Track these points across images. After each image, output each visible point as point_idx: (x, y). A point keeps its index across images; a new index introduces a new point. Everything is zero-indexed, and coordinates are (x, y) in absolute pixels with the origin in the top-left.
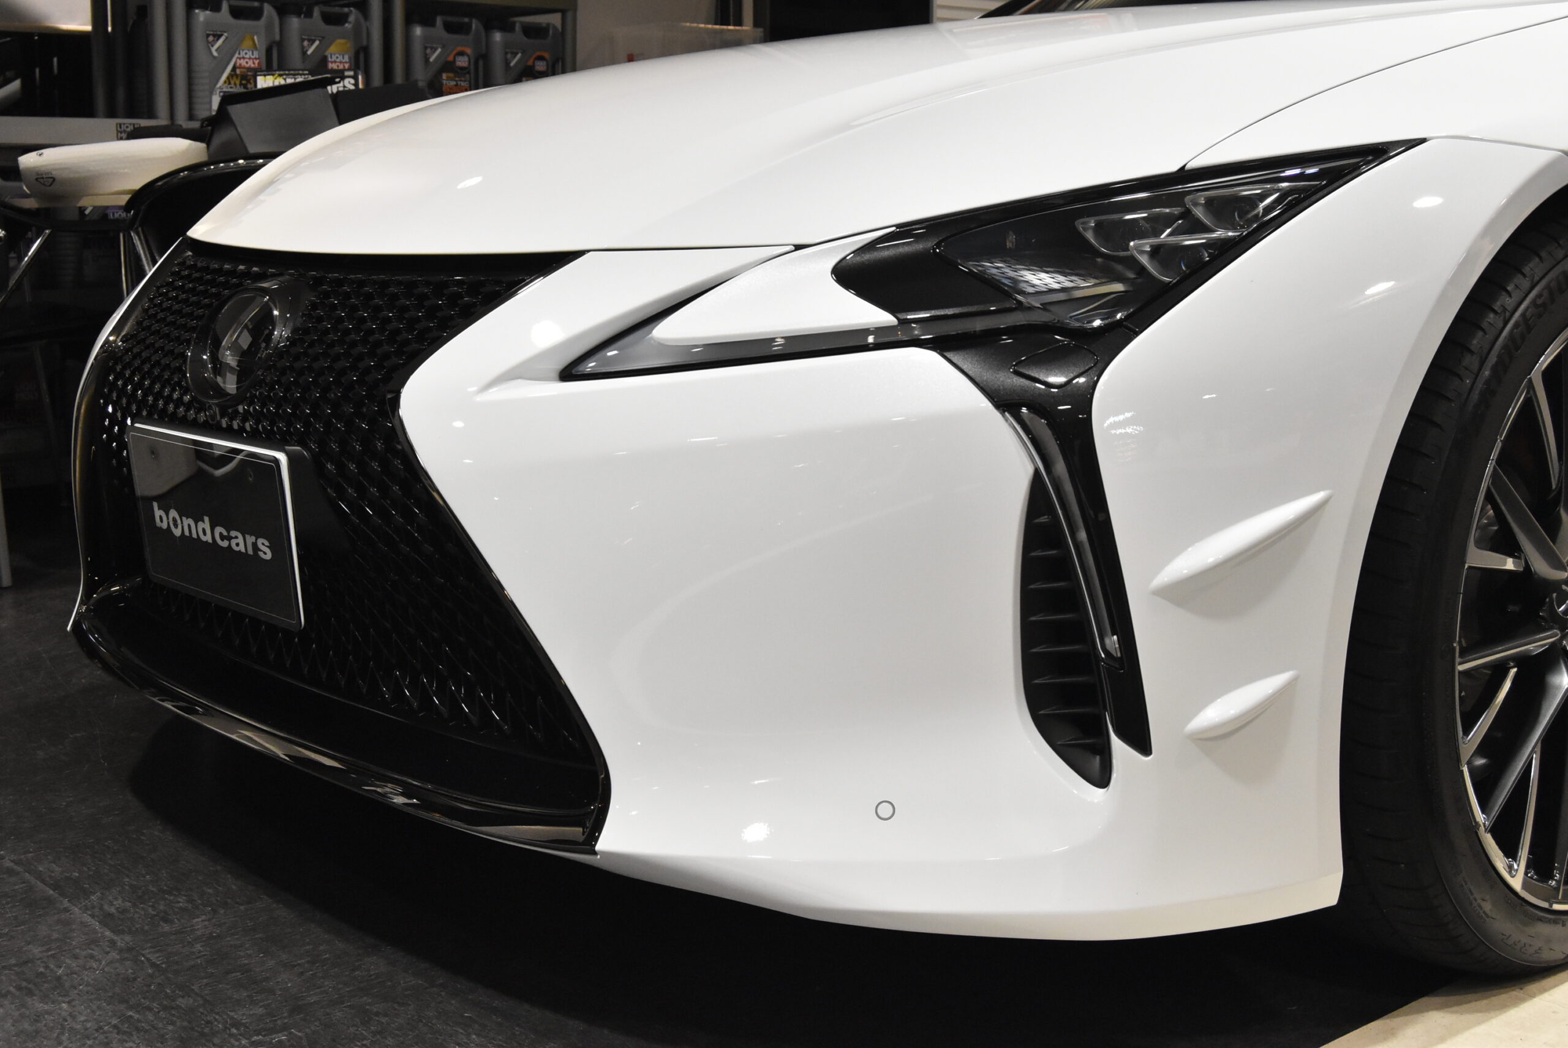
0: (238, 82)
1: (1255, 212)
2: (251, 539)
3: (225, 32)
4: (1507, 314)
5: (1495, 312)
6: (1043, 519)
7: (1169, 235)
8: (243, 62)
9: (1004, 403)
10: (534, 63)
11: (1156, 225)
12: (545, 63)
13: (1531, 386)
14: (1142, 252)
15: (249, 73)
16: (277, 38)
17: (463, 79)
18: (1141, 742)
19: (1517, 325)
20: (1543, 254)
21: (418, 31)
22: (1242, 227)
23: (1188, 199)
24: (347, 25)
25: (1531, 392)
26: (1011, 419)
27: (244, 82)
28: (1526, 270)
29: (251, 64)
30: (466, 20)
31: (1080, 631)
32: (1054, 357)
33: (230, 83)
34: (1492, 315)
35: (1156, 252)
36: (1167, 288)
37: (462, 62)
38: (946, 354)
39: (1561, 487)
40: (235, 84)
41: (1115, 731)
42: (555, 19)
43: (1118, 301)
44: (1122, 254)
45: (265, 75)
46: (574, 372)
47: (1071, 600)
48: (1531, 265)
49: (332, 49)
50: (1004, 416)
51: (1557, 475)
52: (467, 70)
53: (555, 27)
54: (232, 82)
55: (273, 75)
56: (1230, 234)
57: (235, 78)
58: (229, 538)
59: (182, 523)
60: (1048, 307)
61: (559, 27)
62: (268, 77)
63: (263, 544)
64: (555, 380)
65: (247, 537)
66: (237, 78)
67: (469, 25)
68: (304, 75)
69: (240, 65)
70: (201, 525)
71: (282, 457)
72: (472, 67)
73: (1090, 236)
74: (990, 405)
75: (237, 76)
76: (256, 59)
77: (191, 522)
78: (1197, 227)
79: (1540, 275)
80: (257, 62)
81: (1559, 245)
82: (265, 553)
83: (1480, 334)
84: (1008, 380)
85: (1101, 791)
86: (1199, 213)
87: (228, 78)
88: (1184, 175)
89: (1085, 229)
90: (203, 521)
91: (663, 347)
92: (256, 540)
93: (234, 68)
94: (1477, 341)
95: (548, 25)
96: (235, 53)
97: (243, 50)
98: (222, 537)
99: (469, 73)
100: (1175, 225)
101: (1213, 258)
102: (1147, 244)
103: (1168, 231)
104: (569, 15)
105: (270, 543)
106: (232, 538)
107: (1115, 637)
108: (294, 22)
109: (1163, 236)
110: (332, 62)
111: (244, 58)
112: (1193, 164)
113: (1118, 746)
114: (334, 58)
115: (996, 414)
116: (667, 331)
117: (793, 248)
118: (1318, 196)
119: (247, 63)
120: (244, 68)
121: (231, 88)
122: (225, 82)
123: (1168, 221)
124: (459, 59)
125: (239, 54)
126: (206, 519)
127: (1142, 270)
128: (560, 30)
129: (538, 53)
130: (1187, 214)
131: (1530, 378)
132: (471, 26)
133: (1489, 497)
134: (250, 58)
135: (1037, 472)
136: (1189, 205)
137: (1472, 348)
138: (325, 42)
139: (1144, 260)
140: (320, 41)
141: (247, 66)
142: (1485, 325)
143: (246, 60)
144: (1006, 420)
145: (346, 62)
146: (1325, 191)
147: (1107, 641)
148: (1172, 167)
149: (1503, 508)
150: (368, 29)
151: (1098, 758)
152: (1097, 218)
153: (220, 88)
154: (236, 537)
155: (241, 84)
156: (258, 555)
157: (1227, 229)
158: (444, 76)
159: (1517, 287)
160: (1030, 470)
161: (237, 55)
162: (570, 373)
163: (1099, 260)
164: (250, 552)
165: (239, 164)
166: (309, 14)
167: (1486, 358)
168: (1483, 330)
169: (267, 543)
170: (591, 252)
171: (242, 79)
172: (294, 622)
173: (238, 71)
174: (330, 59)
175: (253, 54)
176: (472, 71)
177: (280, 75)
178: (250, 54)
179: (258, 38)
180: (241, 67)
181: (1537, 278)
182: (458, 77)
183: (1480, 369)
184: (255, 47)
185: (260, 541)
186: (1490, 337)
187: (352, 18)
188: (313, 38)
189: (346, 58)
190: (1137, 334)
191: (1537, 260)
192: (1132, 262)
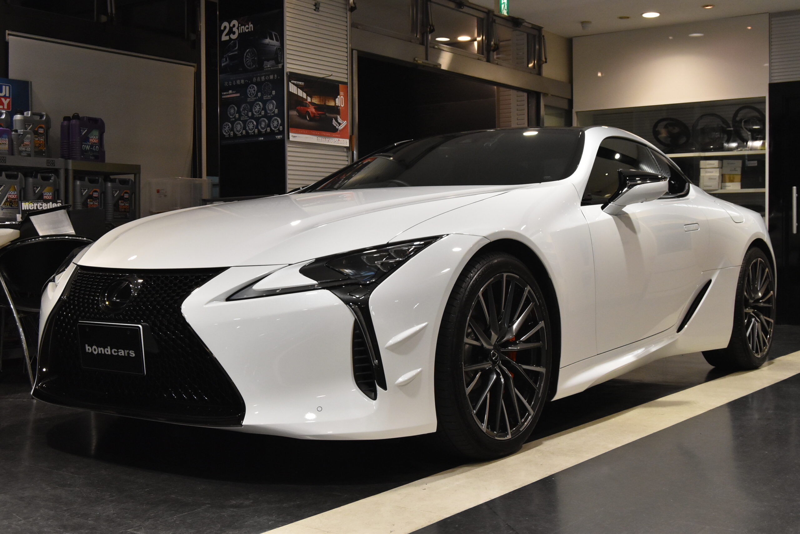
0: (8, 204)
1: (407, 253)
2: (126, 352)
3: (4, 184)
4: (472, 278)
5: (469, 278)
6: (358, 331)
7: (385, 260)
8: (10, 196)
9: (347, 302)
10: (124, 195)
11: (381, 258)
12: (128, 195)
13: (479, 296)
14: (379, 264)
15: (13, 201)
16: (24, 186)
17: (96, 201)
18: (384, 387)
19: (474, 281)
20: (481, 263)
21: (78, 183)
22: (403, 257)
23: (389, 250)
24: (51, 181)
25: (479, 298)
26: (349, 306)
27: (11, 204)
28: (476, 267)
29: (13, 197)
30: (97, 178)
31: (368, 360)
32: (357, 291)
33: (5, 205)
34: (467, 279)
35: (382, 264)
36: (385, 273)
37: (95, 195)
38: (332, 291)
39: (490, 324)
40: (7, 205)
41: (377, 384)
42: (131, 177)
43: (373, 277)
44: (374, 265)
45: (25, 202)
46: (230, 299)
47: (366, 352)
48: (477, 266)
49: (45, 191)
50: (347, 306)
51: (489, 321)
52: (97, 198)
53: (132, 181)
54: (6, 204)
55: (29, 202)
56: (401, 259)
57: (7, 202)
58: (118, 352)
59: (98, 349)
60: (357, 279)
61: (133, 180)
62: (26, 203)
63: (132, 352)
64: (224, 301)
65: (125, 351)
66: (8, 202)
67: (98, 180)
68: (41, 202)
69: (9, 197)
70: (106, 349)
71: (140, 326)
72: (99, 196)
73: (365, 260)
74: (343, 303)
75: (8, 201)
76: (15, 195)
77: (102, 349)
78: (392, 258)
79: (480, 268)
80: (16, 196)
81: (485, 260)
82: (132, 355)
83: (465, 283)
84: (347, 297)
85: (374, 401)
86: (392, 254)
87: (5, 203)
88: (388, 244)
89: (363, 259)
90: (107, 348)
91: (255, 291)
92: (129, 351)
93: (7, 198)
94: (464, 285)
95: (129, 179)
96: (7, 193)
97: (11, 191)
98: (115, 352)
99: (98, 199)
100: (387, 257)
101: (396, 265)
102: (380, 262)
103: (385, 259)
104: (137, 175)
105: (134, 351)
106: (119, 352)
107: (377, 361)
108: (31, 180)
109: (384, 260)
110: (45, 196)
111: (11, 194)
112: (390, 242)
113: (378, 388)
114: (46, 194)
115: (345, 305)
116: (256, 287)
117: (288, 265)
118: (422, 249)
119: (12, 196)
120: (11, 198)
121: (6, 206)
122: (3, 204)
123: (384, 256)
124: (95, 194)
125: (9, 193)
126: (109, 347)
127: (379, 269)
128: (134, 181)
129: (125, 191)
130: (389, 254)
131: (478, 295)
132: (99, 181)
133: (469, 325)
134: (13, 195)
135: (356, 319)
136: (390, 252)
137: (463, 287)
138: (43, 188)
139: (379, 266)
140: (40, 187)
141: (12, 197)
142: (466, 281)
143: (12, 195)
144: (347, 307)
145: (51, 196)
146: (424, 248)
147: (375, 361)
148: (385, 243)
149: (474, 329)
150: (59, 182)
151: (373, 393)
152: (367, 256)
153: (2, 207)
154: (121, 351)
155: (9, 205)
156: (129, 355)
157: (400, 258)
158: (89, 200)
159: (474, 271)
160: (354, 319)
161: (8, 194)
162: (228, 299)
163: (368, 267)
164: (126, 355)
165: (40, 239)
166: (36, 177)
167: (466, 289)
168: (465, 282)
169: (133, 352)
170: (232, 267)
171: (10, 203)
172: (142, 374)
173: (8, 200)
174: (44, 195)
175: (14, 193)
176: (100, 198)
177: (31, 202)
178: (13, 193)
179: (16, 187)
180: (10, 198)
181: (479, 269)
182: (94, 201)
183: (465, 292)
184: (15, 190)
185: (130, 352)
186: (467, 284)
187: (52, 178)
188: (38, 186)
189: (51, 194)
190: (379, 284)
191: (479, 264)
192: (376, 267)
